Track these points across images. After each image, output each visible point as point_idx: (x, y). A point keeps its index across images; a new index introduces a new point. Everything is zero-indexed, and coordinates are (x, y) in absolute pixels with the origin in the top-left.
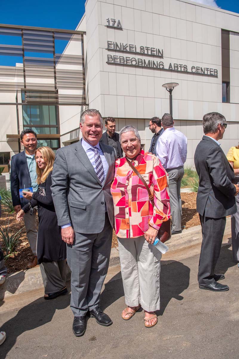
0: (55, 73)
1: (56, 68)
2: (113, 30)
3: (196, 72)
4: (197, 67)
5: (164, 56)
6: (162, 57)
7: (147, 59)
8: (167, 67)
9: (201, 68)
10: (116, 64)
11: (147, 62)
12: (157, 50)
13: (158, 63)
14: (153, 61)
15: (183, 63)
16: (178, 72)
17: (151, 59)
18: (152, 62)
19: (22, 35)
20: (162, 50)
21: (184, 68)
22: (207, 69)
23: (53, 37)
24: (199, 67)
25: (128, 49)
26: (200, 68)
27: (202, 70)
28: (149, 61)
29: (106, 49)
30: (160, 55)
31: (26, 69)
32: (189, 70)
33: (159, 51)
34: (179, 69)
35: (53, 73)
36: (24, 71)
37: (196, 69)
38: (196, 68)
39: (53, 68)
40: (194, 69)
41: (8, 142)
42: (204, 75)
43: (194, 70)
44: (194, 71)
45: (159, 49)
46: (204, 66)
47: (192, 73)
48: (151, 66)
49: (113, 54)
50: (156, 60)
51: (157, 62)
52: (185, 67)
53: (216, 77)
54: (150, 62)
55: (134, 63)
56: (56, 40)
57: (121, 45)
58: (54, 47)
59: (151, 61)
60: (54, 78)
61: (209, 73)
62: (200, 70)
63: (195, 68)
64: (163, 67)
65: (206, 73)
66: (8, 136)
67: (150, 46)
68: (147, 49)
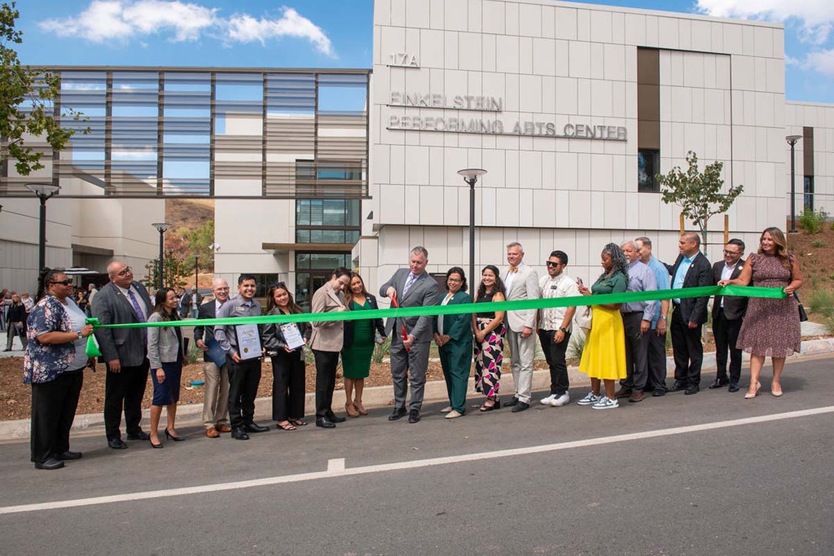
0: (316, 142)
1: (319, 135)
2: (402, 71)
3: (575, 134)
4: (577, 126)
5: (503, 109)
6: (498, 111)
7: (467, 118)
8: (509, 129)
9: (587, 126)
10: (405, 130)
11: (467, 124)
12: (490, 99)
13: (491, 122)
14: (481, 121)
15: (547, 120)
16: (533, 136)
17: (477, 117)
18: (478, 121)
19: (265, 81)
20: (500, 99)
21: (548, 128)
22: (602, 128)
23: (317, 83)
24: (583, 126)
25: (429, 103)
26: (585, 127)
27: (588, 128)
28: (472, 120)
29: (387, 105)
30: (495, 108)
31: (268, 139)
32: (560, 132)
33: (494, 102)
34: (537, 132)
35: (313, 144)
36: (264, 142)
37: (575, 128)
38: (575, 126)
39: (313, 135)
40: (571, 129)
41: (274, 255)
42: (593, 138)
43: (571, 132)
44: (570, 134)
45: (493, 98)
46: (594, 123)
47: (566, 137)
48: (475, 129)
49: (400, 113)
50: (488, 118)
51: (489, 121)
52: (551, 126)
53: (625, 141)
54: (474, 121)
55: (440, 127)
56: (320, 88)
57: (416, 98)
58: (316, 99)
59: (476, 120)
60: (313, 152)
61: (605, 136)
62: (585, 131)
63: (572, 127)
64: (502, 130)
65: (598, 135)
66: (266, 246)
67: (476, 93)
68: (469, 99)
